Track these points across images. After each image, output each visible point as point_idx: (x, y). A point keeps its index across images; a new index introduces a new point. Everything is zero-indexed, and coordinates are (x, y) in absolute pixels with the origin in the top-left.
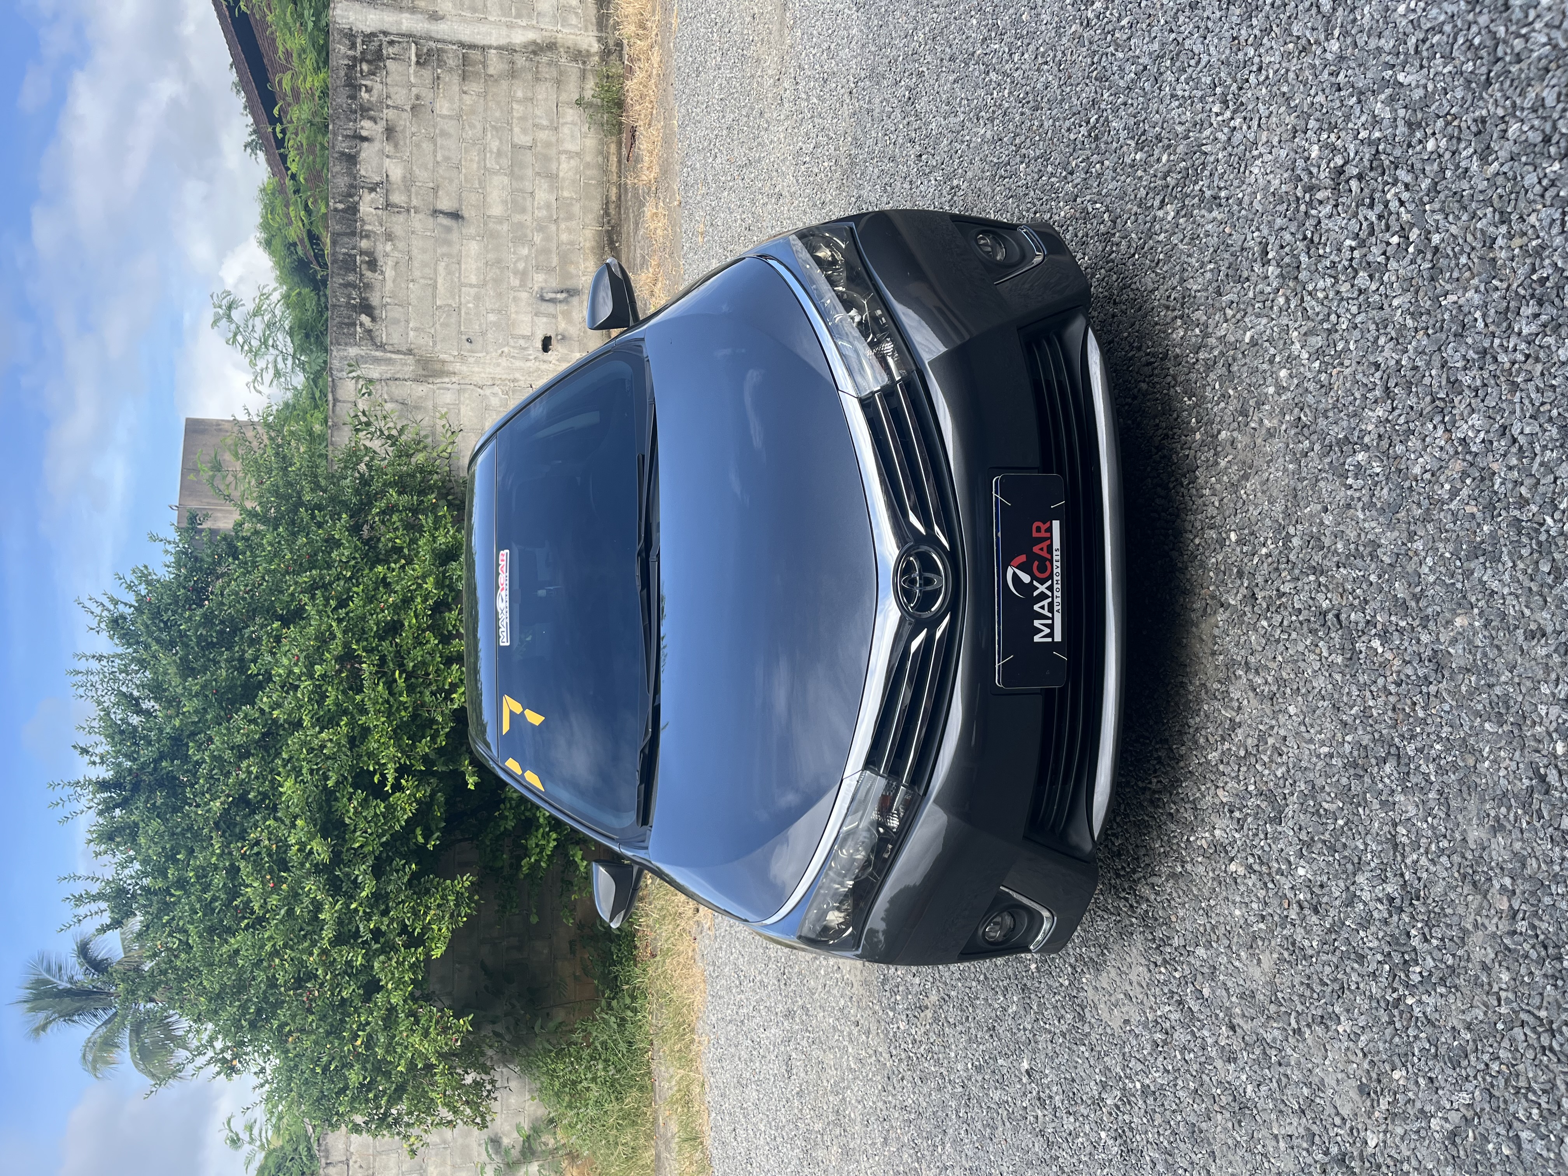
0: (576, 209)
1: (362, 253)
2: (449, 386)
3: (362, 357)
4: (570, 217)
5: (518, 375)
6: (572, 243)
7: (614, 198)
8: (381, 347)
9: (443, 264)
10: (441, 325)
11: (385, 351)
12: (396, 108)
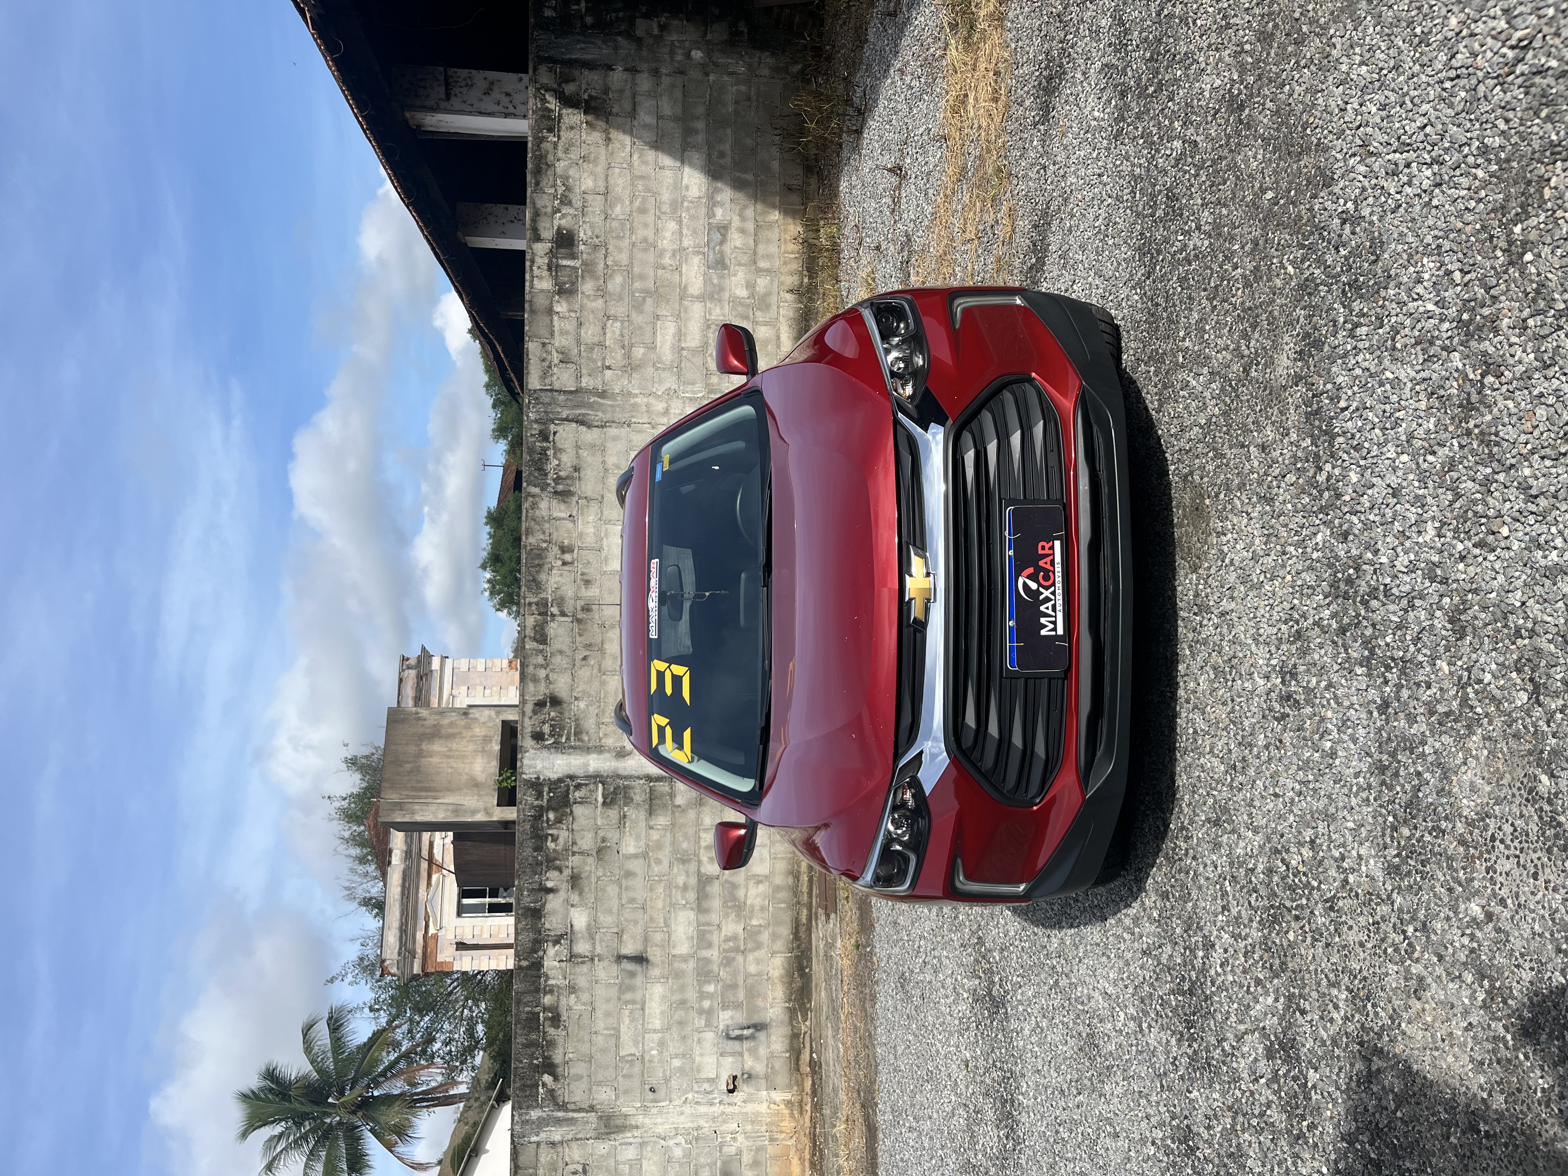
0: (765, 937)
1: (545, 1009)
2: (631, 1140)
3: (544, 1119)
4: (758, 947)
5: (702, 1123)
6: (759, 974)
7: (804, 921)
8: (563, 1107)
9: (627, 1012)
10: (623, 1076)
11: (567, 1110)
12: (582, 853)
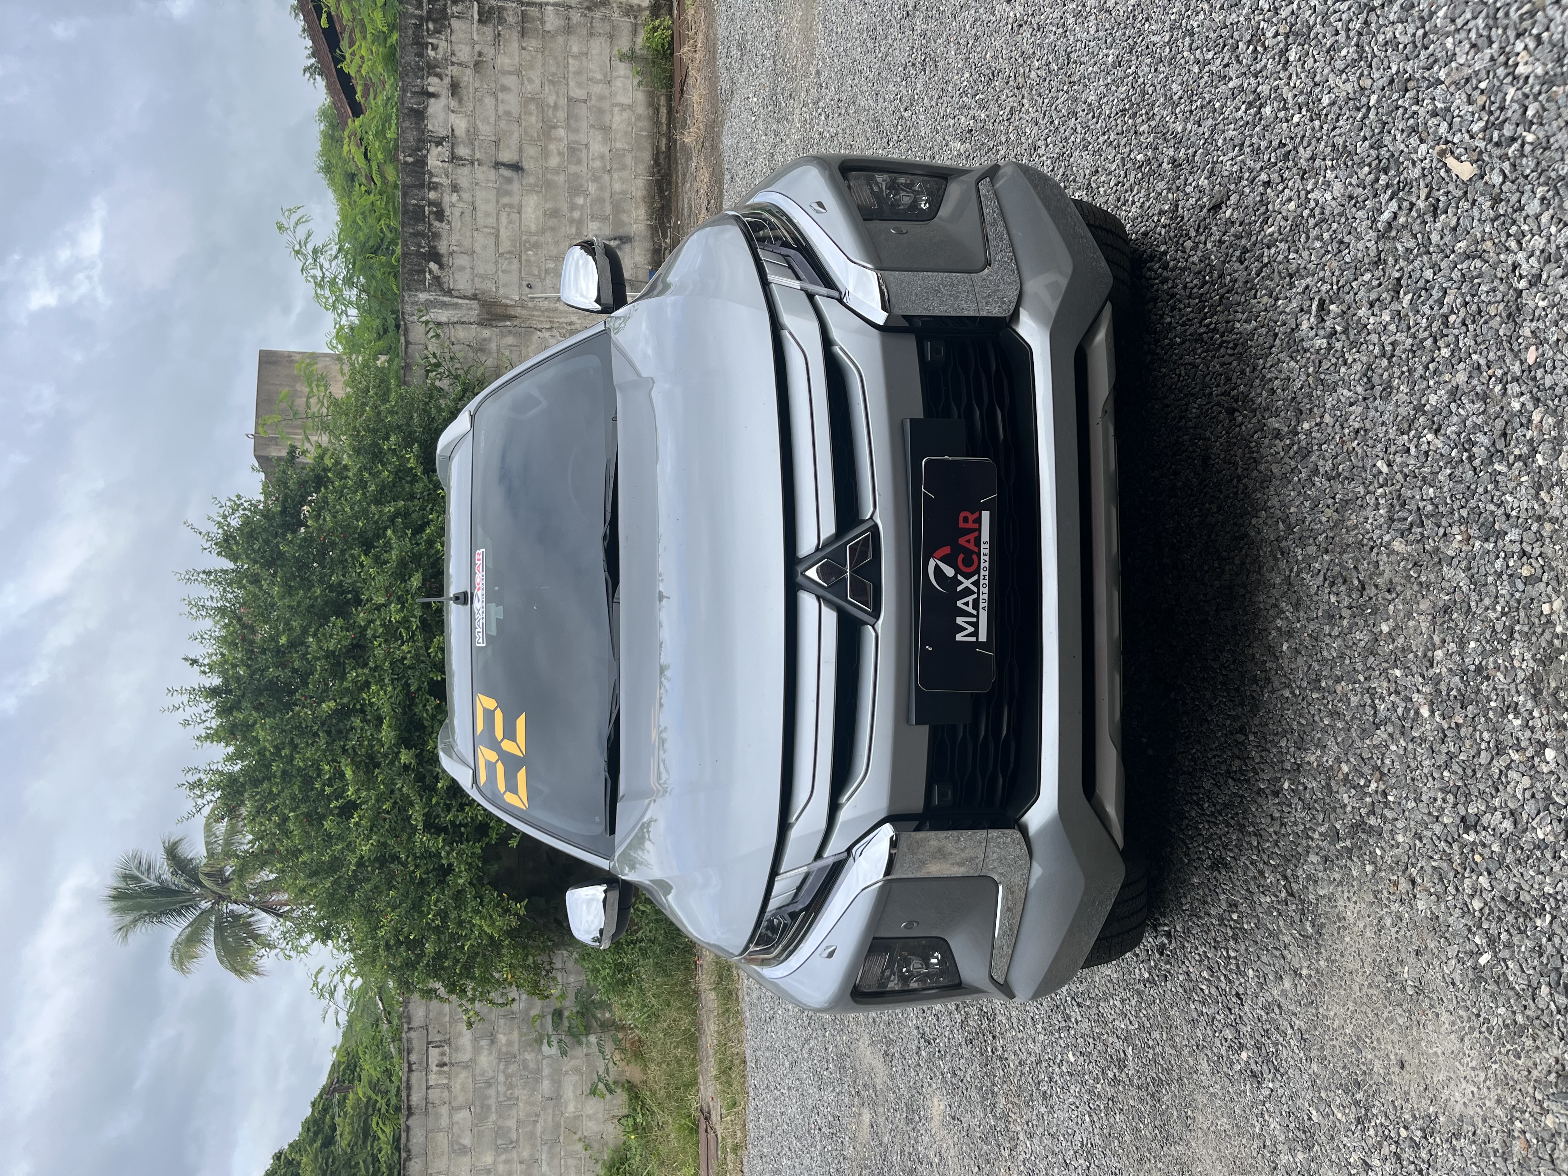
0: (629, 160)
1: (431, 203)
2: (511, 329)
3: (431, 302)
4: (623, 168)
5: (574, 319)
6: (624, 193)
7: (664, 149)
8: (449, 292)
9: (505, 214)
10: (503, 271)
11: (452, 296)
12: (460, 64)
